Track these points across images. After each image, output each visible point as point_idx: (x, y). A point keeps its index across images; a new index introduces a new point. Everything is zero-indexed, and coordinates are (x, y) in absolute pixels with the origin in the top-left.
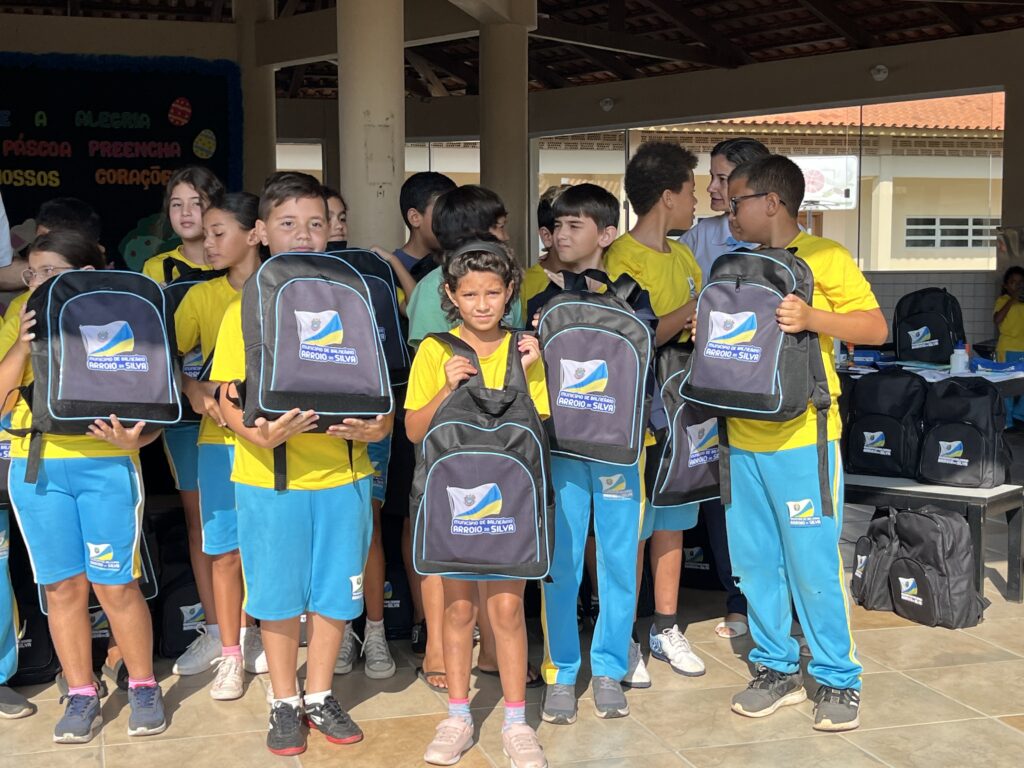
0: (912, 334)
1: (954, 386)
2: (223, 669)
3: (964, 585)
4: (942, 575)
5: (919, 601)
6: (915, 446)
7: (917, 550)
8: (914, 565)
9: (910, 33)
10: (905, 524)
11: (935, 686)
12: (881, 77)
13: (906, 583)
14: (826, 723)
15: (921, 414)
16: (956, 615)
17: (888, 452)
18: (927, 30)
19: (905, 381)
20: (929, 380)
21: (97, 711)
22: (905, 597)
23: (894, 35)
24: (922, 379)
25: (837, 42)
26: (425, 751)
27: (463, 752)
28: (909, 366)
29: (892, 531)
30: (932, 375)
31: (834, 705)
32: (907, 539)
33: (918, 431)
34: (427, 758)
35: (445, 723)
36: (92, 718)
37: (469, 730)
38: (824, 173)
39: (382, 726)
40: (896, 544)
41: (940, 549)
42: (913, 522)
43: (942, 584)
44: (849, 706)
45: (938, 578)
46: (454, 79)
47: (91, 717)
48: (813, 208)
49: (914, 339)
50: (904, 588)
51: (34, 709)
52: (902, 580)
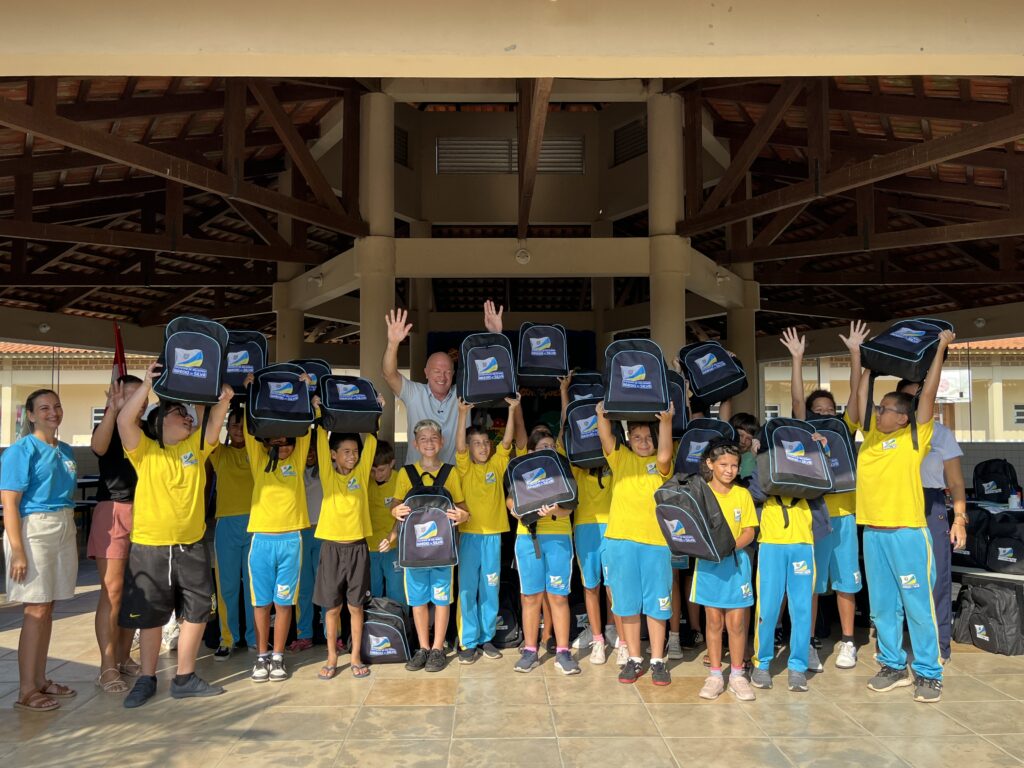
0: (985, 485)
1: (1007, 517)
2: (595, 648)
3: (1014, 630)
4: (1000, 624)
5: (987, 639)
6: (984, 550)
7: (985, 609)
8: (983, 618)
9: (999, 298)
10: (977, 594)
11: (990, 684)
12: (980, 325)
13: (979, 628)
14: (921, 698)
15: (987, 532)
16: (1010, 647)
17: (968, 553)
18: (1011, 296)
19: (978, 512)
20: (992, 512)
21: (536, 659)
22: (979, 636)
23: (988, 300)
24: (988, 512)
25: (951, 304)
26: (700, 691)
27: (719, 694)
28: (981, 504)
29: (970, 597)
30: (995, 509)
31: (926, 688)
32: (979, 603)
33: (986, 541)
34: (701, 695)
35: (709, 678)
36: (533, 662)
37: (722, 683)
38: (950, 381)
39: (678, 679)
40: (973, 606)
41: (998, 609)
42: (981, 593)
43: (1000, 629)
44: (934, 689)
45: (998, 626)
46: (713, 331)
47: (530, 661)
48: (943, 401)
49: (986, 489)
50: (978, 631)
51: (501, 655)
52: (977, 626)
